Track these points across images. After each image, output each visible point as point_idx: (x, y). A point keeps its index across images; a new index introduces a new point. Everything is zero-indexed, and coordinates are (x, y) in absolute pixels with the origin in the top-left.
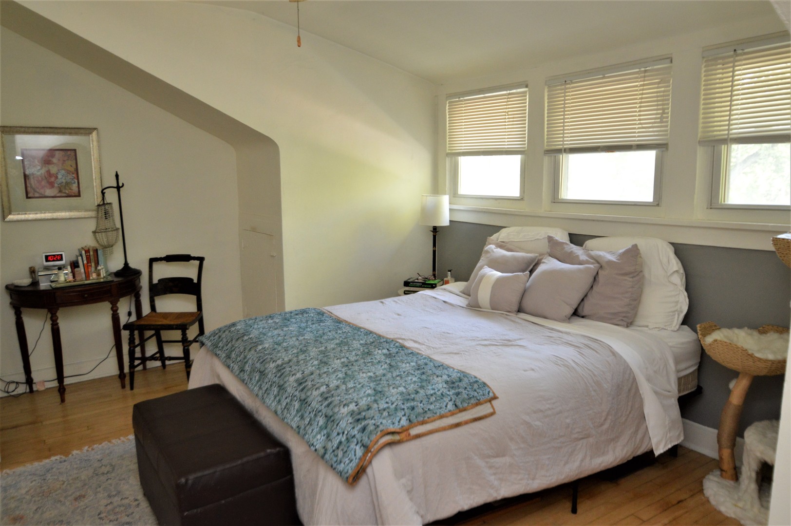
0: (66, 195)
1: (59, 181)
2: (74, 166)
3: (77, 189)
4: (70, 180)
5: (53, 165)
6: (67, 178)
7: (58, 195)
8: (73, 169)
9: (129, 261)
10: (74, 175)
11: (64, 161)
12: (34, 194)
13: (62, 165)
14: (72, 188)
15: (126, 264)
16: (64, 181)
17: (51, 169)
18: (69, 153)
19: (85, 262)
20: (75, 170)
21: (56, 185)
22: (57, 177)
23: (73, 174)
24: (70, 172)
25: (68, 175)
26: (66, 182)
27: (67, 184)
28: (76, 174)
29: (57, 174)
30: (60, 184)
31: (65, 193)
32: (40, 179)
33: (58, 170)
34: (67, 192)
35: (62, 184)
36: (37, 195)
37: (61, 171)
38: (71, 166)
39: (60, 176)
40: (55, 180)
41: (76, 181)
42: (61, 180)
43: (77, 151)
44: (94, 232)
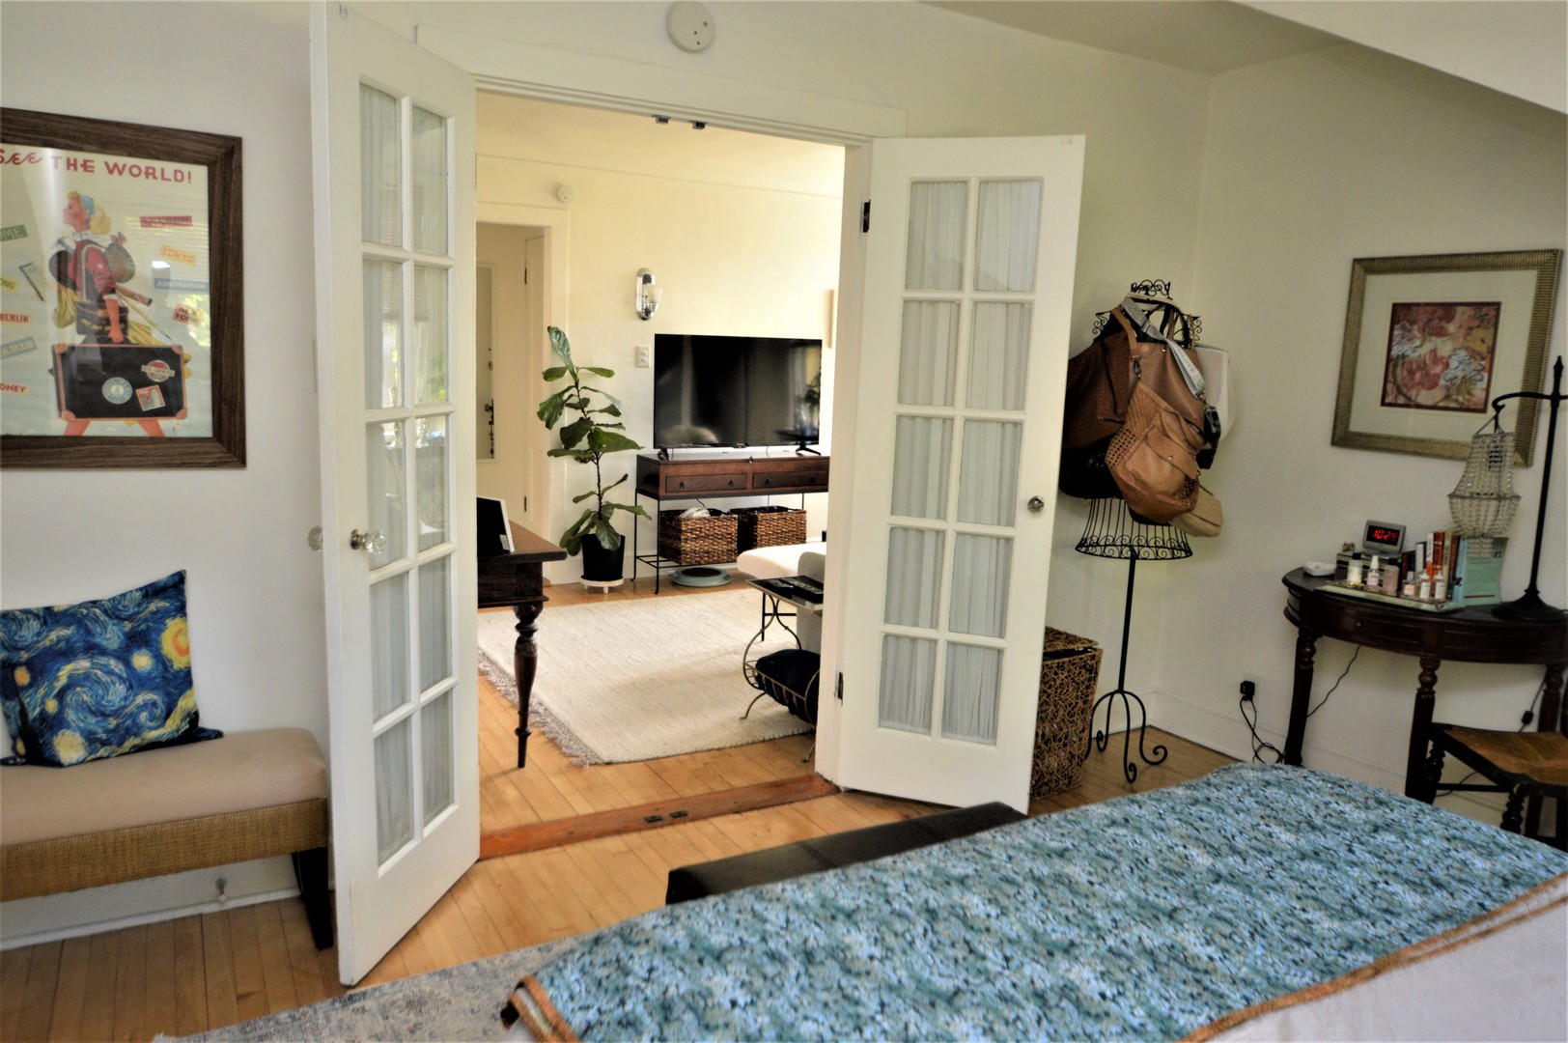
0: (1457, 406)
1: (1450, 374)
2: (1489, 343)
3: (1484, 393)
4: (1474, 373)
5: (1445, 339)
6: (1467, 368)
7: (1441, 404)
8: (1483, 349)
9: (1541, 586)
10: (1483, 363)
11: (1471, 329)
12: (1396, 398)
13: (1465, 338)
14: (1473, 391)
15: (1532, 590)
16: (1460, 374)
17: (1439, 346)
18: (1485, 310)
19: (1430, 559)
20: (1488, 352)
21: (1442, 382)
22: (1447, 366)
23: (1483, 359)
24: (1479, 354)
25: (1472, 360)
26: (1464, 377)
27: (1466, 380)
28: (1488, 360)
29: (1450, 357)
30: (1451, 380)
31: (1457, 401)
32: (1414, 366)
33: (1455, 350)
34: (1461, 399)
35: (1455, 381)
36: (1401, 400)
37: (1458, 352)
38: (1483, 341)
39: (1454, 363)
40: (1442, 371)
41: (1486, 375)
42: (1454, 371)
43: (1503, 308)
44: (1452, 496)
